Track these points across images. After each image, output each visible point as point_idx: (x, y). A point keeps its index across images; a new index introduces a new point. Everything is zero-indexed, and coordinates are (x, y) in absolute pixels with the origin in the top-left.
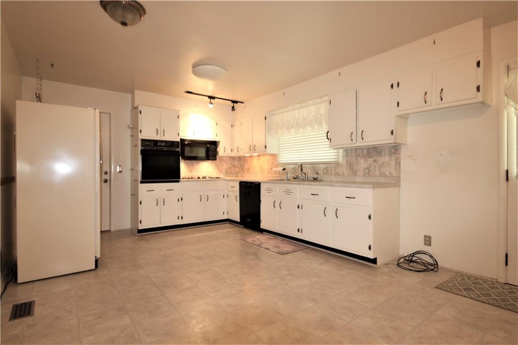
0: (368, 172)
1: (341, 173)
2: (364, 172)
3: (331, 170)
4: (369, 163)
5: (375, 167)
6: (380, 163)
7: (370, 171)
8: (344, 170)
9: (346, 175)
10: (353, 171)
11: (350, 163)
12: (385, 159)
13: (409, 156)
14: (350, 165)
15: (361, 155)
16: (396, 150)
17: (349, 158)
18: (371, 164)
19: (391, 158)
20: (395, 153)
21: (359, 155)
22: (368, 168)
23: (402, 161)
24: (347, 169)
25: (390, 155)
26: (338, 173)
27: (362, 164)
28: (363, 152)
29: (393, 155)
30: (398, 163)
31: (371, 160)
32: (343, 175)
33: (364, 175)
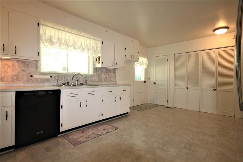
0: (106, 80)
1: (94, 80)
2: (104, 79)
3: (88, 78)
4: (106, 76)
5: (108, 77)
6: (110, 76)
7: (106, 79)
8: (95, 78)
9: (97, 81)
10: (100, 79)
11: (98, 75)
12: (112, 74)
13: (118, 74)
14: (99, 76)
15: (103, 72)
16: (115, 71)
17: (98, 72)
18: (107, 76)
19: (113, 74)
20: (114, 72)
21: (102, 72)
22: (106, 78)
23: (116, 75)
24: (97, 78)
25: (113, 73)
26: (92, 80)
27: (104, 76)
28: (104, 70)
29: (114, 73)
30: (115, 76)
31: (107, 74)
32: (95, 81)
33: (105, 81)
